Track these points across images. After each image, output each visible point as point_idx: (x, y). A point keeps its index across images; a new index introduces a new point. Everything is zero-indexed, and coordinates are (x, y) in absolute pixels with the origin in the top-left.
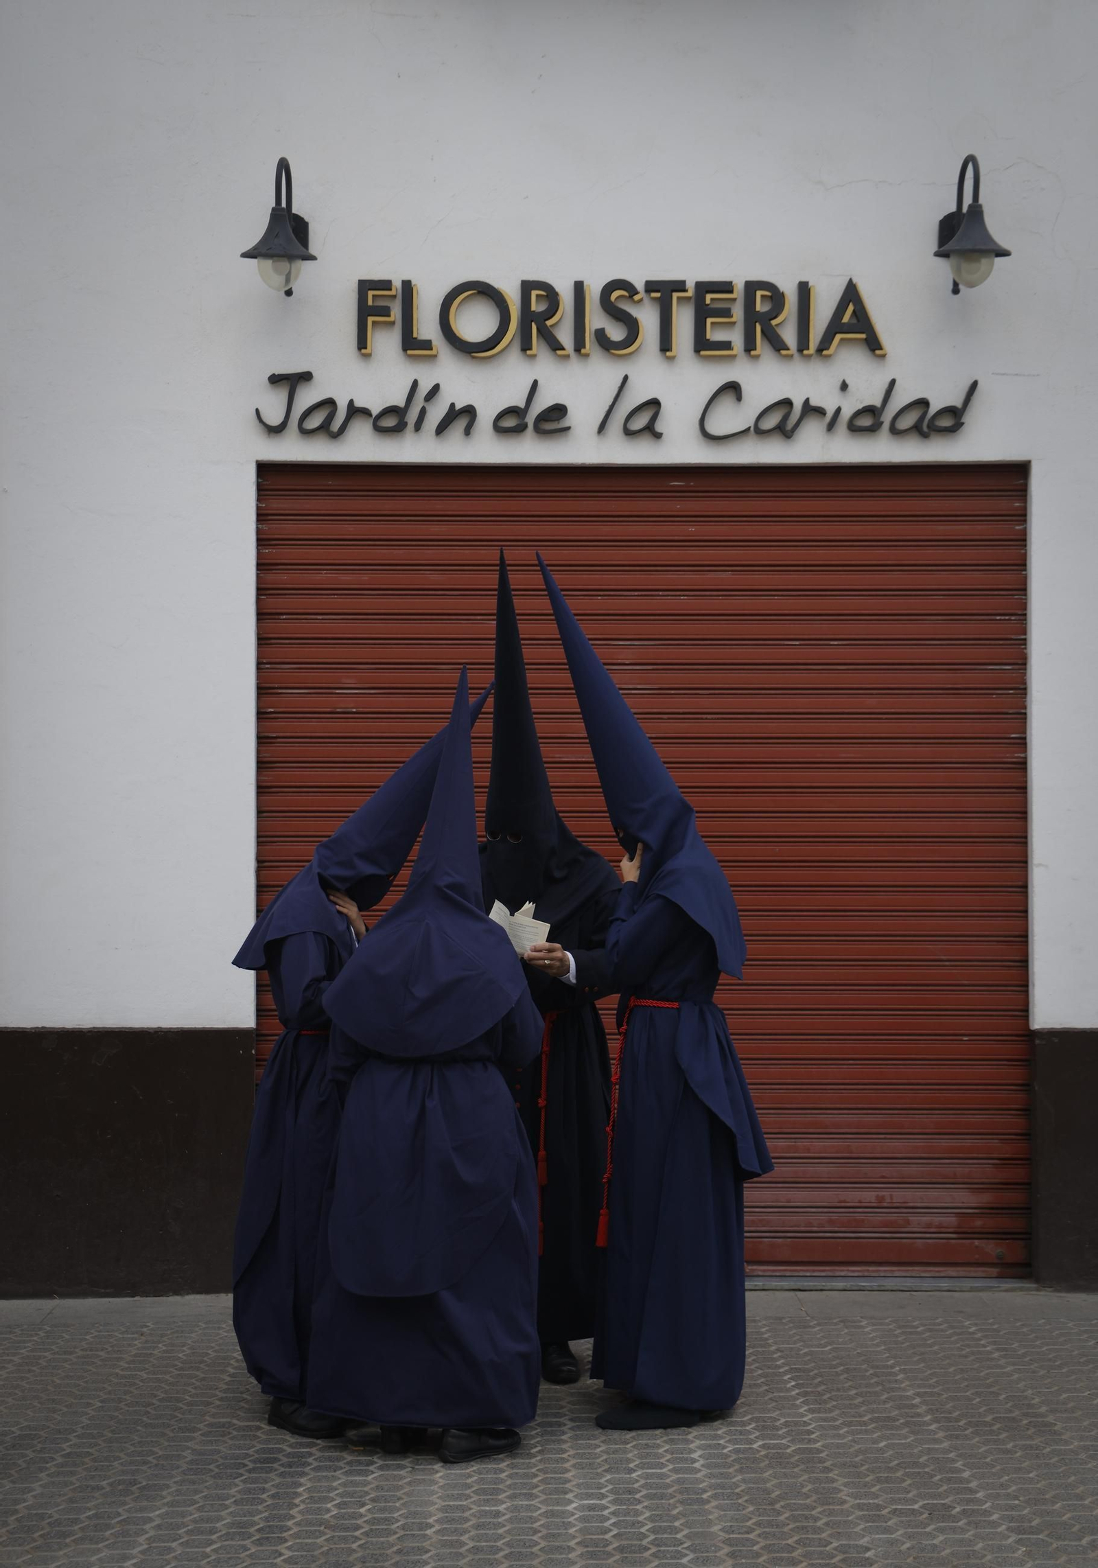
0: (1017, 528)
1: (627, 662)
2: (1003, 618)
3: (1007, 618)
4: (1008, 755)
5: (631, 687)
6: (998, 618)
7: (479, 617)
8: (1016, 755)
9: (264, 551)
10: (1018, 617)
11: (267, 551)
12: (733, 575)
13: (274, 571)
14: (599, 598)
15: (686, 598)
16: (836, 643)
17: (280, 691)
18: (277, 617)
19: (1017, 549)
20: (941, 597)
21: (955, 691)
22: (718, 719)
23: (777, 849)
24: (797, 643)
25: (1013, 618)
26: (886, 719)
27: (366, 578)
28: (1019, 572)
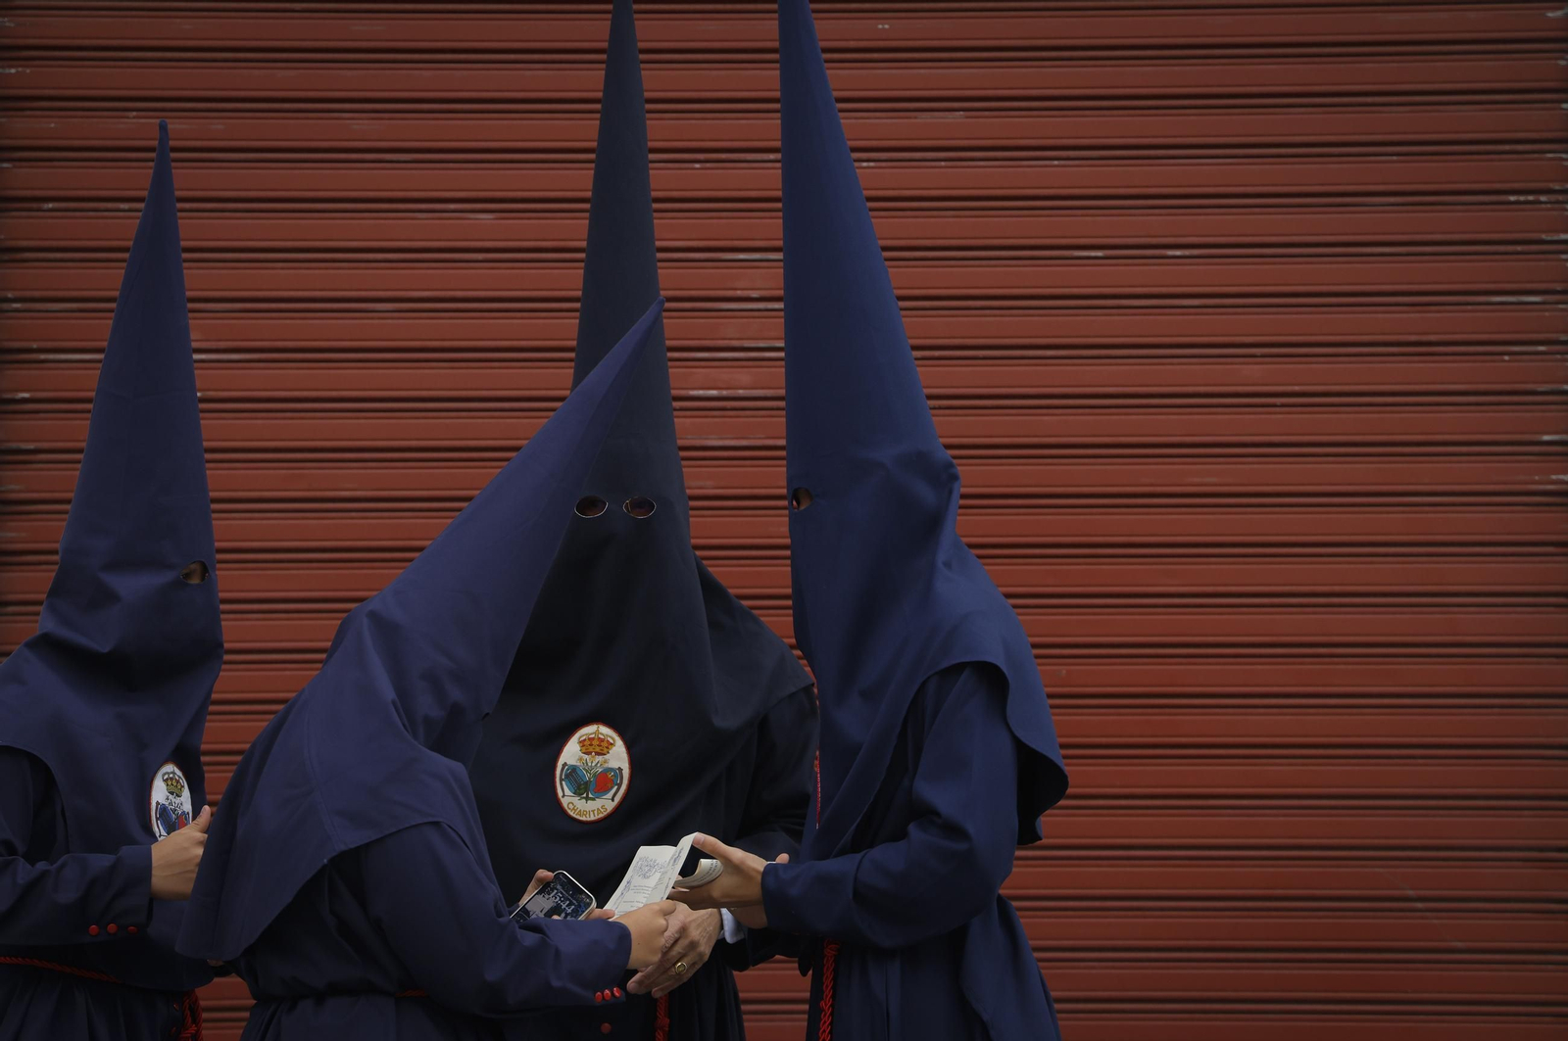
0: (1550, 15)
1: (755, 294)
2: (1522, 198)
3: (1531, 198)
4: (1537, 478)
5: (762, 344)
6: (1512, 198)
7: (452, 206)
8: (1554, 477)
9: (7, 71)
10: (1553, 197)
11: (13, 71)
12: (967, 117)
13: (28, 113)
14: (697, 166)
15: (872, 164)
16: (1178, 253)
17: (43, 356)
18: (35, 205)
19: (1550, 59)
20: (1395, 158)
21: (1422, 348)
22: (940, 408)
23: (1064, 670)
24: (1100, 253)
25: (1543, 198)
26: (1283, 405)
27: (220, 127)
28: (1556, 105)
